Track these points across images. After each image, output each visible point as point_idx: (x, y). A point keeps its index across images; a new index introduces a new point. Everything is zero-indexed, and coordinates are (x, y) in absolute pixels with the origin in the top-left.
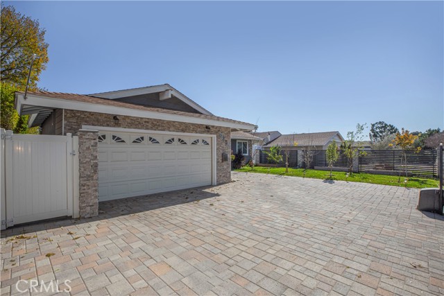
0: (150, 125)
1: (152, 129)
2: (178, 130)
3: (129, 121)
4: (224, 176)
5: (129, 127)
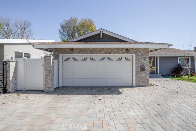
0: (89, 51)
1: (90, 53)
2: (106, 53)
3: (79, 50)
5: (79, 53)
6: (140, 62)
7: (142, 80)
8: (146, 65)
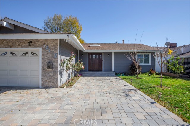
6: (47, 58)
7: (49, 80)
8: (54, 61)
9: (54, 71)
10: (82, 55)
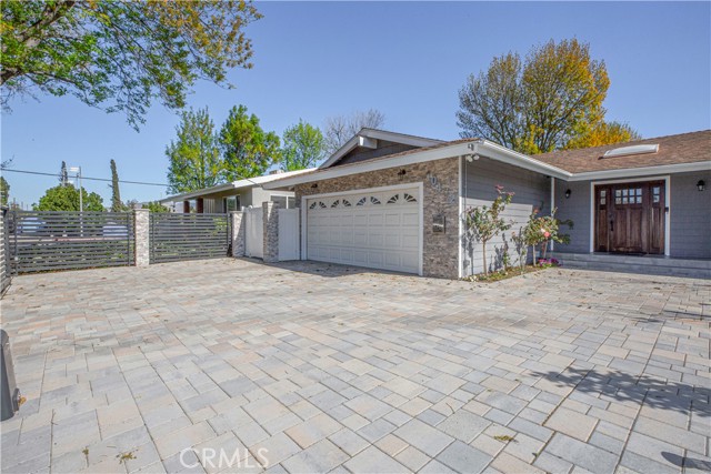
4: (438, 263)
6: (434, 205)
7: (439, 259)
8: (450, 213)
9: (450, 239)
10: (569, 192)
